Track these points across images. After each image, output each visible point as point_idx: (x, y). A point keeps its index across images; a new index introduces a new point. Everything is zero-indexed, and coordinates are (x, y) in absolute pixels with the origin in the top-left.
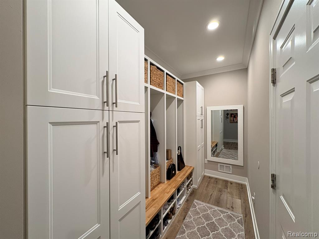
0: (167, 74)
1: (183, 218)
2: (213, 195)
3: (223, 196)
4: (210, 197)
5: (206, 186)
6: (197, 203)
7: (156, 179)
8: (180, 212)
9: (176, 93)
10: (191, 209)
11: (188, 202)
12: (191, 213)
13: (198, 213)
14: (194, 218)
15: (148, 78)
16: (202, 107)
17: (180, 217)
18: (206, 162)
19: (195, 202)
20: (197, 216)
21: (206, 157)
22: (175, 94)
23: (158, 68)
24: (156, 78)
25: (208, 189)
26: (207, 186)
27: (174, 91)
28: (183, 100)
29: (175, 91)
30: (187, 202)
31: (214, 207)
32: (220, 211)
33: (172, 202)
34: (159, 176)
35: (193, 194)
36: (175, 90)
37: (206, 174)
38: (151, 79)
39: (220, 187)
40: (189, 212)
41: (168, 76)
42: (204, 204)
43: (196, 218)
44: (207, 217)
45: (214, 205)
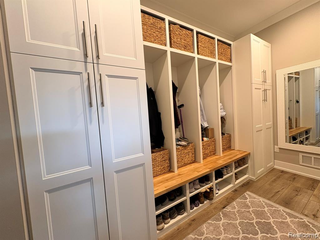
0: (198, 33)
1: (222, 206)
2: (280, 192)
3: (299, 197)
4: (273, 194)
5: (272, 180)
6: (249, 195)
7: (187, 156)
8: (220, 200)
9: (215, 56)
10: (237, 200)
11: (237, 192)
12: (236, 203)
13: (248, 207)
14: (239, 210)
15: (166, 41)
16: (264, 72)
17: (219, 204)
18: (277, 150)
19: (247, 194)
20: (244, 209)
21: (275, 142)
22: (215, 58)
23: (182, 26)
24: (179, 40)
25: (274, 184)
26: (275, 181)
27: (212, 54)
28: (231, 66)
29: (215, 55)
30: (234, 192)
31: (278, 206)
32: (287, 213)
33: (207, 184)
34: (193, 154)
35: (247, 185)
36: (215, 53)
37: (276, 167)
38: (172, 41)
39: (299, 185)
40: (234, 203)
41: (200, 35)
42: (261, 199)
43: (242, 210)
44: (261, 214)
45: (278, 204)
